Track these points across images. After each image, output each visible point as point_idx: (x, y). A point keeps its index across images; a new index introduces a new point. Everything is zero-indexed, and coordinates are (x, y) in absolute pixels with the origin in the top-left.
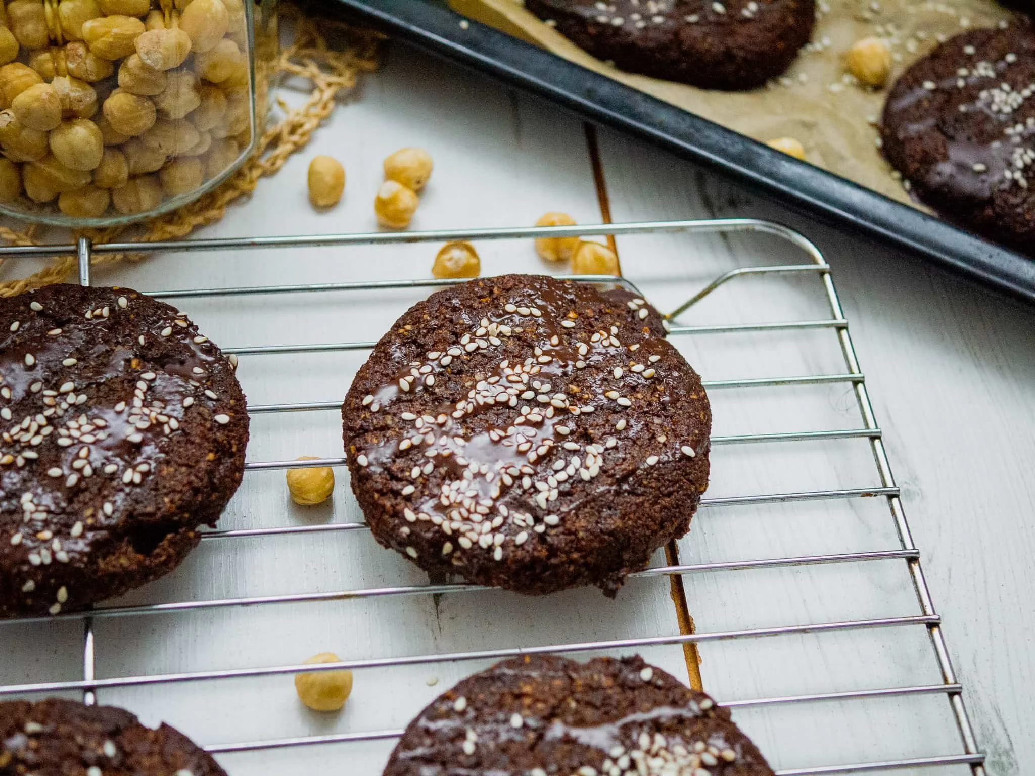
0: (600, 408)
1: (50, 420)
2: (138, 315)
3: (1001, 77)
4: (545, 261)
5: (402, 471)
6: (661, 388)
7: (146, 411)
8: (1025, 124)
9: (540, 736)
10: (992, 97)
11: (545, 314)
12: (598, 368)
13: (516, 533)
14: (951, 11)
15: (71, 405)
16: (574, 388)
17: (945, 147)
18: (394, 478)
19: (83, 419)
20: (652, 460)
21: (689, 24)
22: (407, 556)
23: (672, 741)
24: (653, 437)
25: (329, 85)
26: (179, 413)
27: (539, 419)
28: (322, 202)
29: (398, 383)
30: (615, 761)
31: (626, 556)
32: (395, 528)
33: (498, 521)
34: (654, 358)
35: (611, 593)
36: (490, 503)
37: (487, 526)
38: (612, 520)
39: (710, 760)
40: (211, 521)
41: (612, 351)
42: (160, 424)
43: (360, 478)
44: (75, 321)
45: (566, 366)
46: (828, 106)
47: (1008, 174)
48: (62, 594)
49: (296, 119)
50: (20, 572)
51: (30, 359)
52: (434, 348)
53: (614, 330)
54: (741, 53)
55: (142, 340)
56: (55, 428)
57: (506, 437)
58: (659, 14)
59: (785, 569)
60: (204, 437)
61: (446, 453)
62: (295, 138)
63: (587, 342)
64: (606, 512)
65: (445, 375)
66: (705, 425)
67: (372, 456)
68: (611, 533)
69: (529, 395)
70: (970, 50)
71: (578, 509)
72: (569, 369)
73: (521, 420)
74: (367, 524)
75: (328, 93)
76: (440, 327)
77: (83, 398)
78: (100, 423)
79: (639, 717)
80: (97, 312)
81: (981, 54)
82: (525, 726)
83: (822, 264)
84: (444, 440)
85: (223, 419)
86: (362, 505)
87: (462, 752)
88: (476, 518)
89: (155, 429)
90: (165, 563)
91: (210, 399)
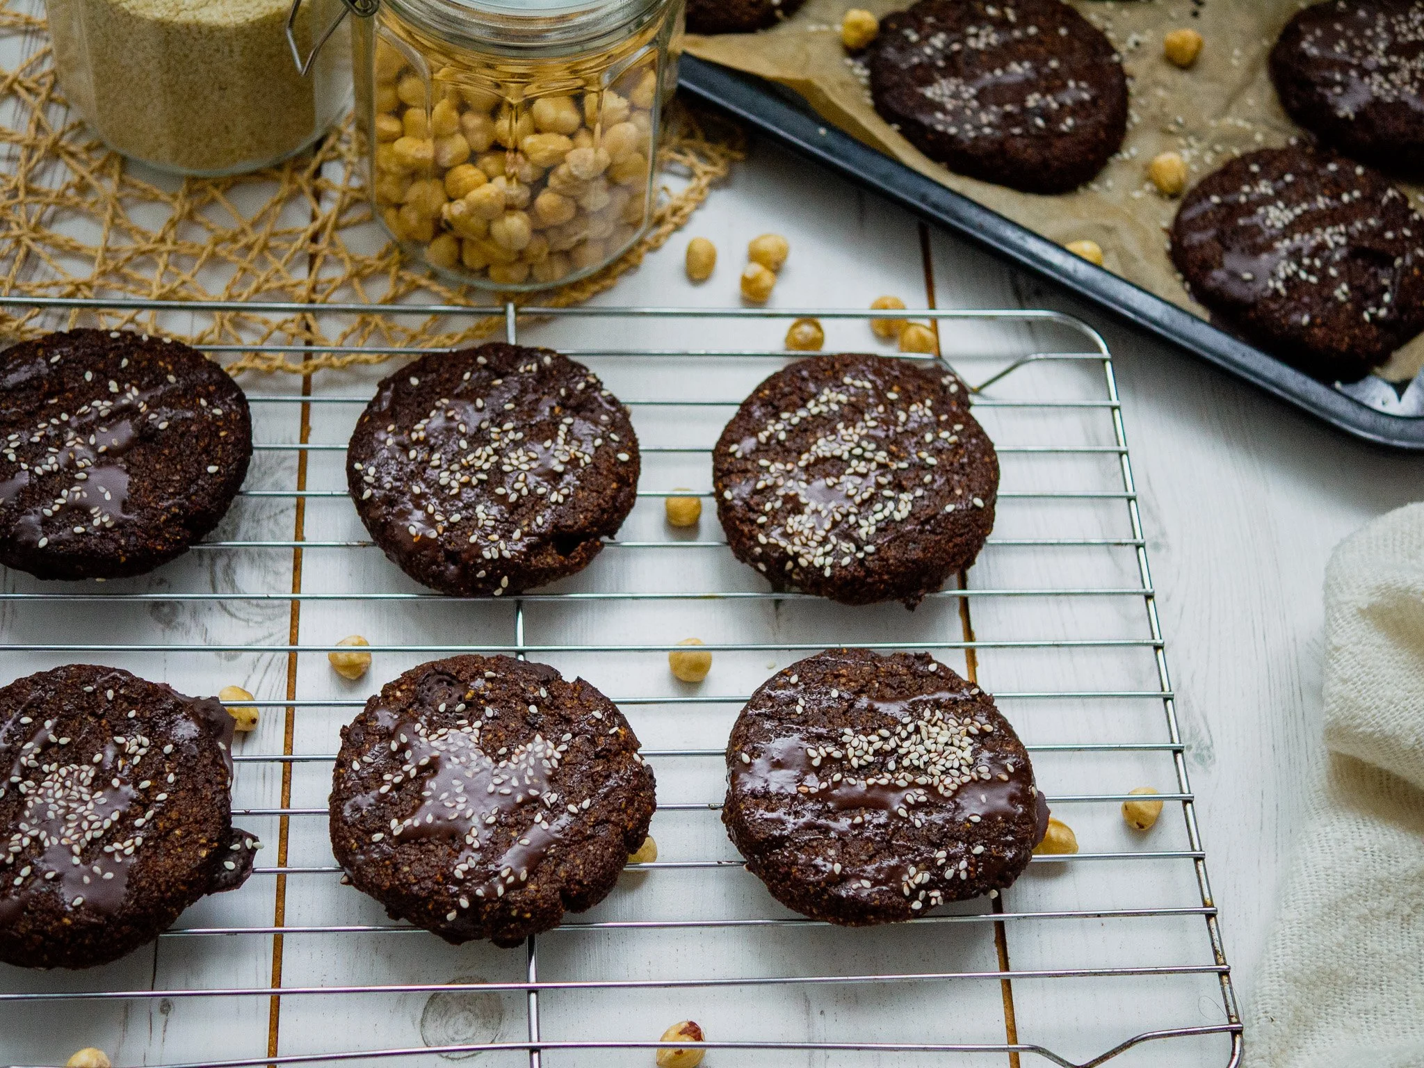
0: (912, 465)
1: (496, 451)
2: (559, 371)
3: (1279, 195)
4: (878, 337)
5: (758, 505)
6: (961, 452)
7: (567, 448)
8: (1292, 239)
9: (851, 706)
10: (1267, 213)
11: (875, 387)
12: (913, 433)
13: (842, 558)
14: (1248, 126)
15: (512, 441)
16: (893, 448)
17: (1221, 256)
18: (751, 509)
19: (520, 452)
20: (950, 508)
21: (1013, 135)
22: (760, 571)
23: (947, 715)
24: (952, 490)
25: (706, 173)
26: (591, 451)
27: (865, 471)
28: (696, 276)
29: (757, 436)
30: (905, 726)
31: (924, 580)
32: (751, 548)
33: (829, 547)
34: (958, 427)
35: (911, 607)
36: (823, 533)
37: (821, 550)
38: (915, 553)
39: (974, 730)
40: (611, 534)
41: (925, 420)
42: (577, 459)
43: (725, 508)
44: (511, 374)
45: (888, 430)
46: (1128, 211)
47: (1271, 284)
48: (505, 581)
49: (679, 203)
50: (475, 563)
51: (480, 403)
52: (786, 410)
53: (928, 403)
54: (1056, 163)
55: (563, 392)
56: (500, 457)
57: (839, 483)
58: (990, 125)
59: (1050, 598)
60: (609, 470)
61: (792, 493)
62: (676, 219)
63: (906, 411)
64: (911, 546)
65: (794, 432)
66: (993, 483)
67: (736, 492)
68: (914, 562)
69: (858, 451)
70: (1255, 168)
71: (890, 542)
72: (891, 433)
73: (850, 471)
74: (728, 543)
75: (705, 181)
76: (791, 393)
77: (520, 435)
78: (533, 455)
79: (925, 697)
80: (528, 367)
81: (1265, 174)
82: (840, 696)
83: (1106, 353)
84: (790, 483)
85: (624, 457)
86: (725, 529)
87: (795, 712)
88: (813, 544)
89: (574, 462)
90: (579, 564)
91: (614, 441)
